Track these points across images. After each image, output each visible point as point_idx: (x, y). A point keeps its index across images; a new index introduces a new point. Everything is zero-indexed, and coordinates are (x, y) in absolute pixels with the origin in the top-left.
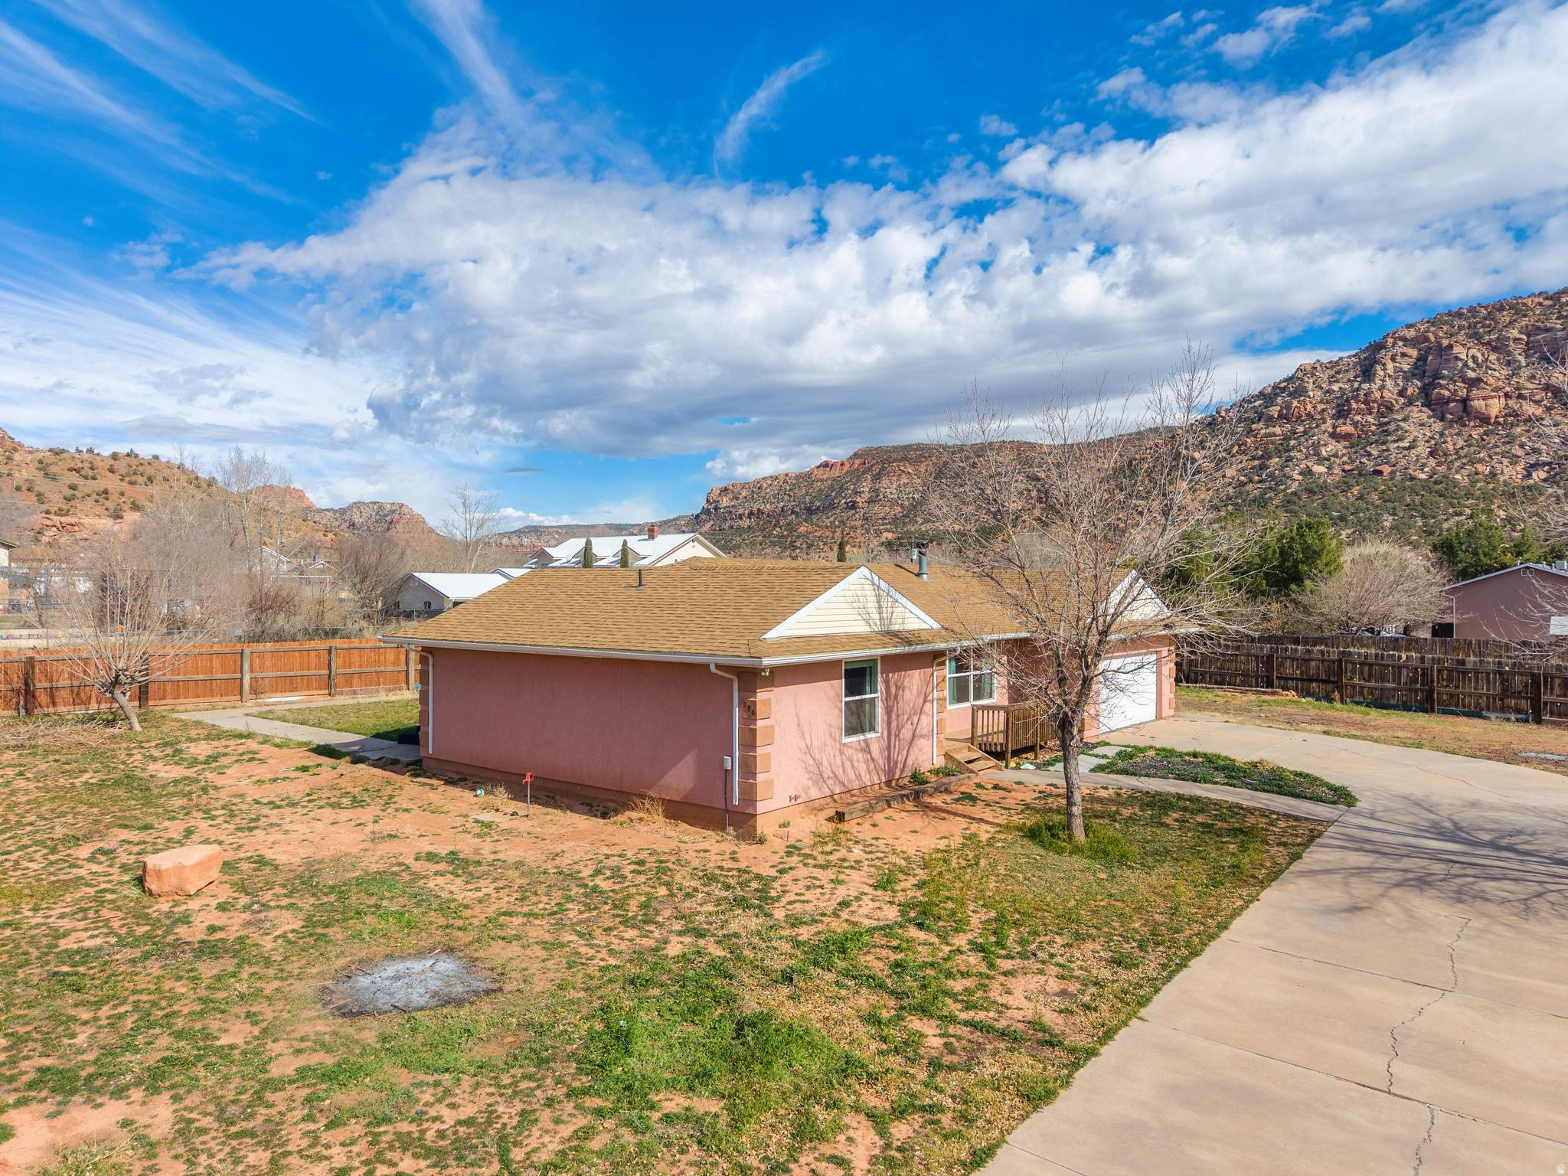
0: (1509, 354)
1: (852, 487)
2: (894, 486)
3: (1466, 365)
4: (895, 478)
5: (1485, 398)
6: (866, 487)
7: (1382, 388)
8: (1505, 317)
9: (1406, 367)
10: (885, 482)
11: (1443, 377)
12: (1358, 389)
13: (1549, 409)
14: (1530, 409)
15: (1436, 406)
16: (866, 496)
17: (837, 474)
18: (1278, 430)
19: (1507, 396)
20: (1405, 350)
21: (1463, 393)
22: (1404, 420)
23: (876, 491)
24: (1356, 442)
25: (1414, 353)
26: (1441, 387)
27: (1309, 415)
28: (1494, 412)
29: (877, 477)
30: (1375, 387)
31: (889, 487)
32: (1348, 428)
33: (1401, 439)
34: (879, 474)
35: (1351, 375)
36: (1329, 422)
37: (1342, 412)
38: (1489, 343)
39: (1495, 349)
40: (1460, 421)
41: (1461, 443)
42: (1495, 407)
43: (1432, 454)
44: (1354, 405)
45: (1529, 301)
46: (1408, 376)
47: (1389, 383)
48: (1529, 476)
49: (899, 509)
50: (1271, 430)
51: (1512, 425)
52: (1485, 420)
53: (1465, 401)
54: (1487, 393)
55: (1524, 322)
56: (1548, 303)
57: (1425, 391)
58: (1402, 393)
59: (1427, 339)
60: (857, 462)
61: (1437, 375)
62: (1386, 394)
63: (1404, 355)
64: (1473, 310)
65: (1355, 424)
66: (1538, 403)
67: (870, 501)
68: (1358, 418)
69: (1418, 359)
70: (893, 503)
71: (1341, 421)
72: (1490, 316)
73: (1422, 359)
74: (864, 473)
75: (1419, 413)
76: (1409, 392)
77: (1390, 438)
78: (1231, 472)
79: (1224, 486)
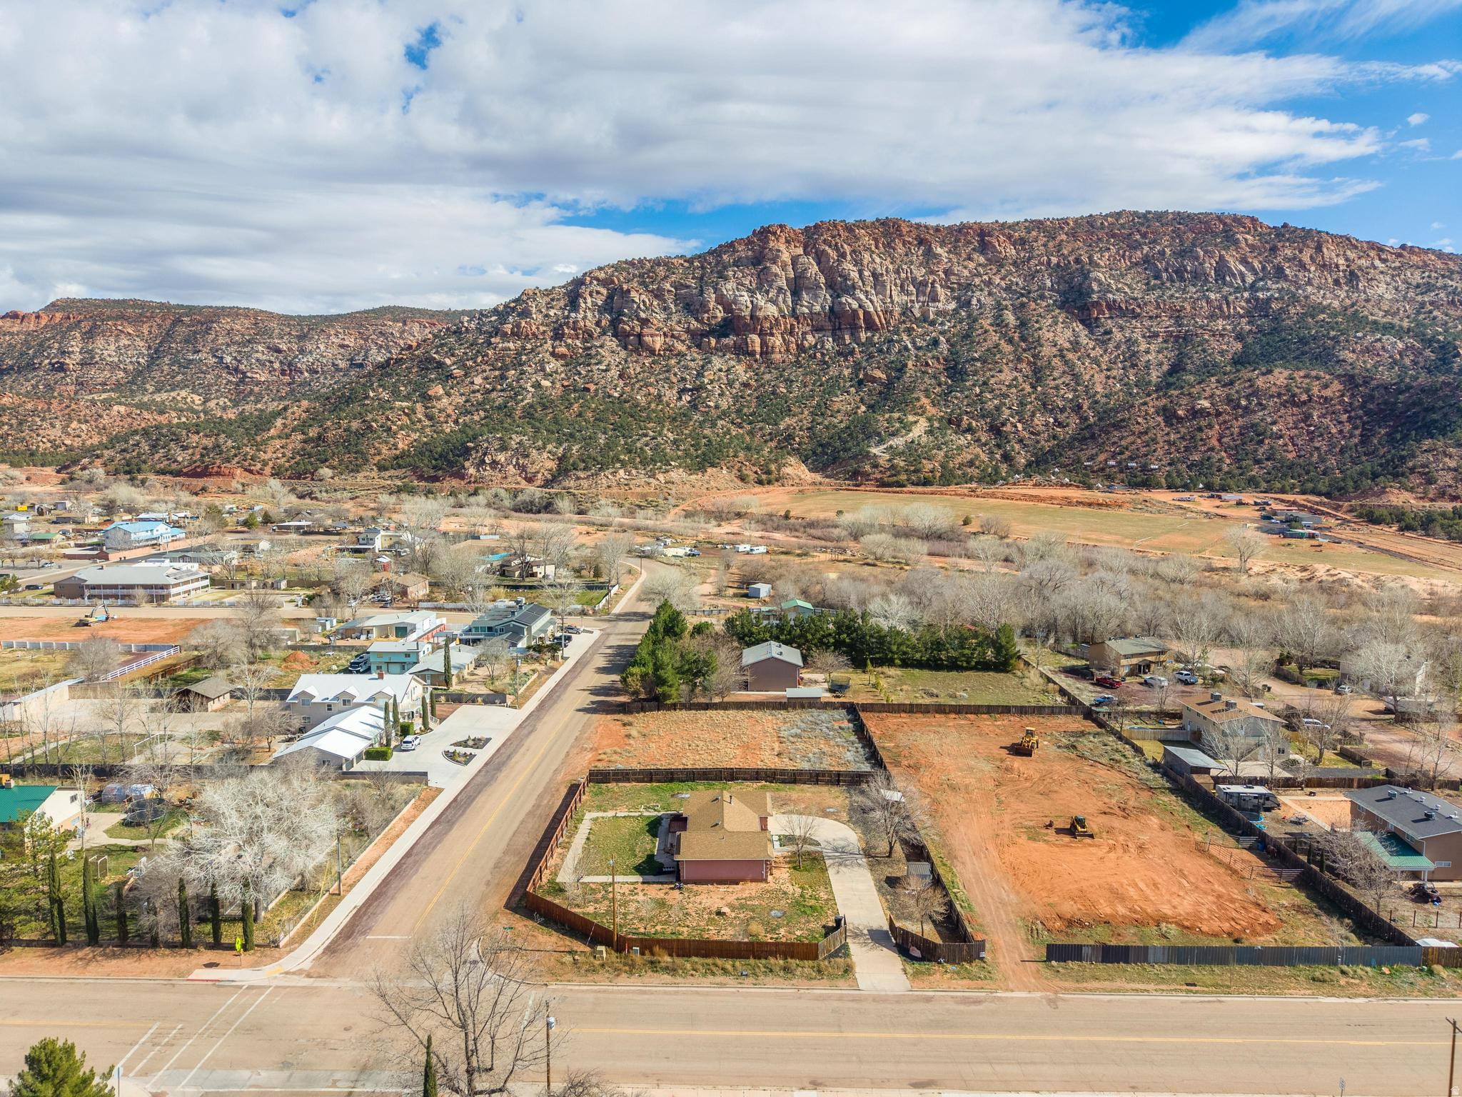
0: (665, 301)
1: (56, 345)
2: (113, 347)
3: (639, 307)
4: (112, 339)
5: (652, 336)
6: (75, 346)
7: (585, 318)
8: (661, 271)
9: (600, 303)
10: (100, 342)
11: (625, 315)
12: (568, 317)
13: (689, 348)
14: (681, 347)
15: (622, 337)
16: (78, 357)
17: (32, 327)
18: (511, 345)
19: (665, 335)
20: (599, 288)
21: (638, 329)
22: (601, 347)
23: (90, 352)
24: (570, 361)
25: (604, 291)
26: (624, 323)
27: (534, 334)
28: (658, 347)
29: (89, 335)
30: (580, 316)
31: (106, 348)
32: (563, 350)
33: (599, 363)
34: (90, 332)
35: (562, 303)
36: (550, 342)
37: (558, 336)
38: (652, 291)
39: (656, 297)
40: (636, 351)
41: (638, 369)
42: (658, 343)
43: (621, 376)
44: (566, 331)
45: (675, 261)
46: (602, 310)
47: (589, 314)
48: (680, 399)
49: (122, 374)
50: (506, 344)
51: (669, 358)
52: (652, 352)
53: (640, 336)
54: (653, 331)
55: (673, 278)
56: (686, 264)
57: (614, 323)
58: (598, 324)
59: (613, 282)
60: (59, 315)
61: (621, 313)
62: (588, 324)
63: (598, 292)
64: (640, 261)
65: (568, 346)
66: (683, 342)
67: (83, 364)
68: (569, 341)
69: (608, 297)
70: (114, 367)
71: (557, 343)
72: (652, 270)
73: (610, 297)
74: (70, 329)
75: (611, 342)
76: (603, 323)
77: (593, 361)
78: (478, 380)
79: (474, 392)
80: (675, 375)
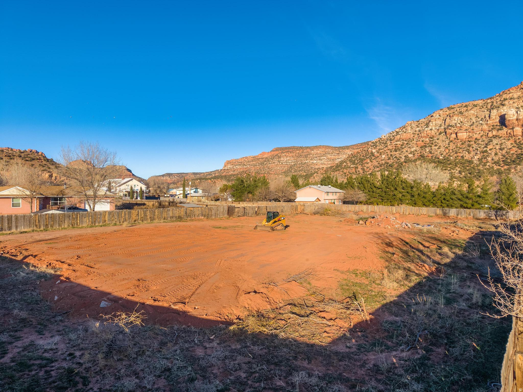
0: (471, 118)
3: (457, 122)
4: (285, 158)
5: (462, 133)
6: (276, 161)
10: (282, 159)
11: (450, 126)
12: (424, 130)
14: (477, 136)
15: (448, 135)
17: (267, 156)
18: (399, 143)
19: (469, 132)
21: (456, 131)
22: (438, 139)
24: (423, 146)
25: (442, 118)
26: (450, 129)
27: (408, 138)
29: (280, 157)
30: (429, 129)
32: (420, 142)
36: (415, 140)
37: (419, 137)
38: (464, 115)
39: (467, 117)
41: (454, 147)
42: (465, 136)
43: (445, 150)
44: (423, 135)
46: (440, 125)
47: (434, 128)
51: (470, 141)
55: (476, 108)
59: (446, 114)
62: (433, 131)
68: (424, 139)
70: (285, 166)
71: (418, 140)
73: (444, 120)
74: (275, 156)
75: (442, 137)
76: (440, 130)
77: (433, 145)
78: (383, 156)
79: (382, 160)
80: (473, 148)
